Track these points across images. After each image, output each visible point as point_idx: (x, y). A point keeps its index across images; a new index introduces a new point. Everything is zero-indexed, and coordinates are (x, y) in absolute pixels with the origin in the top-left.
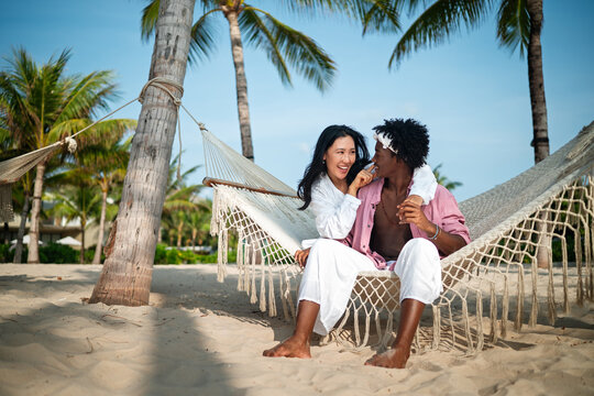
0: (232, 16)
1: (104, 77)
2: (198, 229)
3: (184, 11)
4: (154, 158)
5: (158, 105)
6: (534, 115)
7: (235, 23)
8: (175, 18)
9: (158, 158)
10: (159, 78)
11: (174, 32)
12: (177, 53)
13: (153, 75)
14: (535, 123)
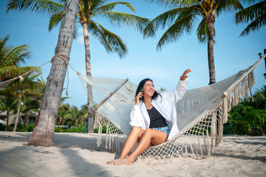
0: (85, 25)
1: (24, 47)
2: (62, 117)
3: (71, 27)
4: (57, 86)
5: (59, 64)
6: (210, 73)
7: (86, 28)
8: (68, 29)
9: (58, 86)
10: (60, 53)
11: (67, 35)
12: (68, 43)
13: (57, 51)
14: (210, 76)
